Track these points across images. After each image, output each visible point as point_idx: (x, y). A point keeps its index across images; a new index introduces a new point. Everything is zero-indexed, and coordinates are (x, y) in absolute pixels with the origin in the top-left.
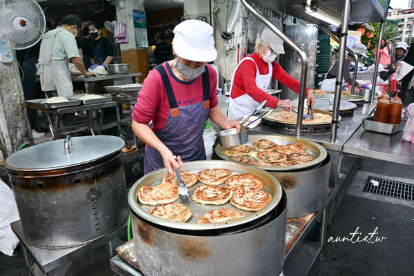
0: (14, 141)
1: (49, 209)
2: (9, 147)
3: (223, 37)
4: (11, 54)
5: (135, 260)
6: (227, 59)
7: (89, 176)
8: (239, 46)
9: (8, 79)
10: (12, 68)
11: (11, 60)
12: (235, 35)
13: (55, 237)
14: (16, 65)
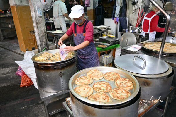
0: (42, 47)
1: (45, 78)
2: (40, 49)
3: (132, 4)
4: (42, 13)
5: (71, 106)
6: (133, 14)
7: (60, 67)
8: (140, 8)
9: (40, 23)
10: (42, 19)
11: (41, 15)
12: (139, 3)
13: (47, 88)
14: (44, 17)
